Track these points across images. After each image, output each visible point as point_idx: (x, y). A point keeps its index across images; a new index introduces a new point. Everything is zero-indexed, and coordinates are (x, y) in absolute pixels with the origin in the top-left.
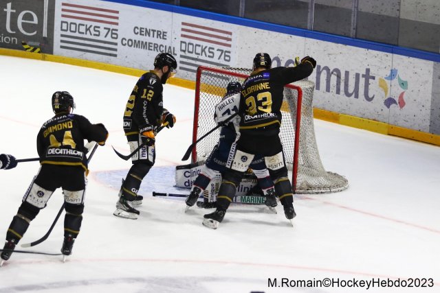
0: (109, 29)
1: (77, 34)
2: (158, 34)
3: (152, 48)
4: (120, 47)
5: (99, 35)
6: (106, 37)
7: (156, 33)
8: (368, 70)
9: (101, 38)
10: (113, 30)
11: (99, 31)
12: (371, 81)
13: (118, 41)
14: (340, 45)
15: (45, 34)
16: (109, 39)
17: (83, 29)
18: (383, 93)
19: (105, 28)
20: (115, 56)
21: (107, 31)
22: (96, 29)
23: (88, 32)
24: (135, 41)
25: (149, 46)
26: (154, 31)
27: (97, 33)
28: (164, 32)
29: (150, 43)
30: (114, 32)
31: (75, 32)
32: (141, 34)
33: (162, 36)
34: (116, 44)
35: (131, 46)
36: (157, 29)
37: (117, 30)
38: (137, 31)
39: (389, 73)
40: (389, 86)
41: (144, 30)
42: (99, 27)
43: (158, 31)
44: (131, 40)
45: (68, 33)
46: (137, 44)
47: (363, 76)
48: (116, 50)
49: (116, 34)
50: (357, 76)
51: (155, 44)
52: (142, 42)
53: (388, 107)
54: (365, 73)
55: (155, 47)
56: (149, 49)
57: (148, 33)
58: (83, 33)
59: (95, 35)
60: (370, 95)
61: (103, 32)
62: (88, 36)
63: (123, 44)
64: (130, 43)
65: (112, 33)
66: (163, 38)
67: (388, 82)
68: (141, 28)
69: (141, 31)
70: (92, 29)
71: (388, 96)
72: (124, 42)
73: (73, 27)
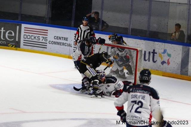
0: (44, 37)
1: (30, 40)
2: (64, 39)
3: (62, 44)
4: (48, 44)
5: (39, 40)
6: (42, 40)
7: (63, 39)
8: (154, 50)
9: (40, 41)
10: (45, 37)
11: (39, 38)
12: (155, 54)
13: (48, 42)
14: (142, 40)
15: (17, 40)
16: (44, 41)
17: (33, 38)
18: (161, 59)
19: (42, 37)
20: (46, 48)
21: (43, 38)
22: (38, 37)
23: (35, 39)
24: (55, 42)
25: (60, 44)
26: (62, 38)
27: (39, 39)
28: (67, 38)
29: (61, 43)
30: (46, 38)
31: (29, 39)
32: (57, 39)
33: (66, 39)
34: (47, 43)
35: (53, 44)
36: (64, 37)
37: (47, 38)
38: (55, 38)
39: (163, 51)
40: (163, 56)
41: (59, 37)
42: (39, 37)
43: (64, 38)
44: (53, 42)
45: (27, 39)
46: (55, 43)
47: (152, 52)
48: (46, 46)
49: (47, 39)
50: (149, 53)
51: (63, 43)
52: (58, 42)
53: (163, 65)
54: (152, 51)
55: (63, 44)
56: (60, 45)
57: (60, 38)
58: (33, 39)
59: (38, 40)
60: (155, 60)
61: (41, 39)
62: (35, 40)
63: (49, 43)
64: (52, 43)
65: (45, 39)
66: (67, 40)
67: (163, 55)
68: (57, 37)
69: (57, 38)
70: (36, 38)
71: (163, 60)
72: (50, 42)
73: (29, 37)
